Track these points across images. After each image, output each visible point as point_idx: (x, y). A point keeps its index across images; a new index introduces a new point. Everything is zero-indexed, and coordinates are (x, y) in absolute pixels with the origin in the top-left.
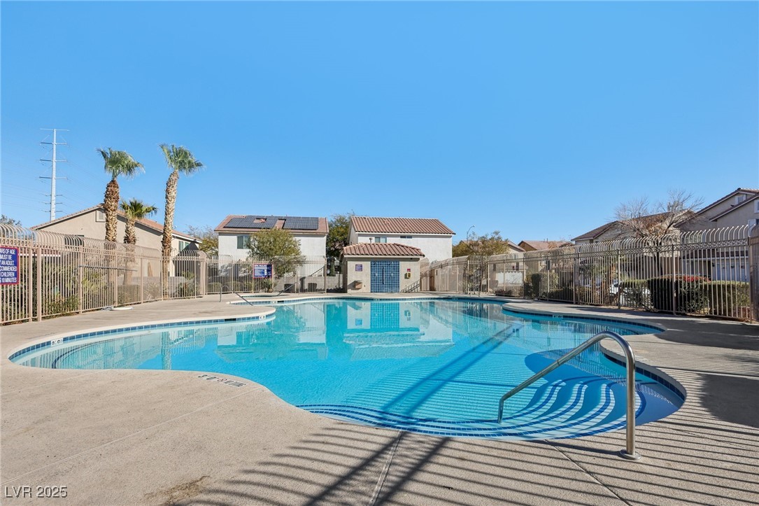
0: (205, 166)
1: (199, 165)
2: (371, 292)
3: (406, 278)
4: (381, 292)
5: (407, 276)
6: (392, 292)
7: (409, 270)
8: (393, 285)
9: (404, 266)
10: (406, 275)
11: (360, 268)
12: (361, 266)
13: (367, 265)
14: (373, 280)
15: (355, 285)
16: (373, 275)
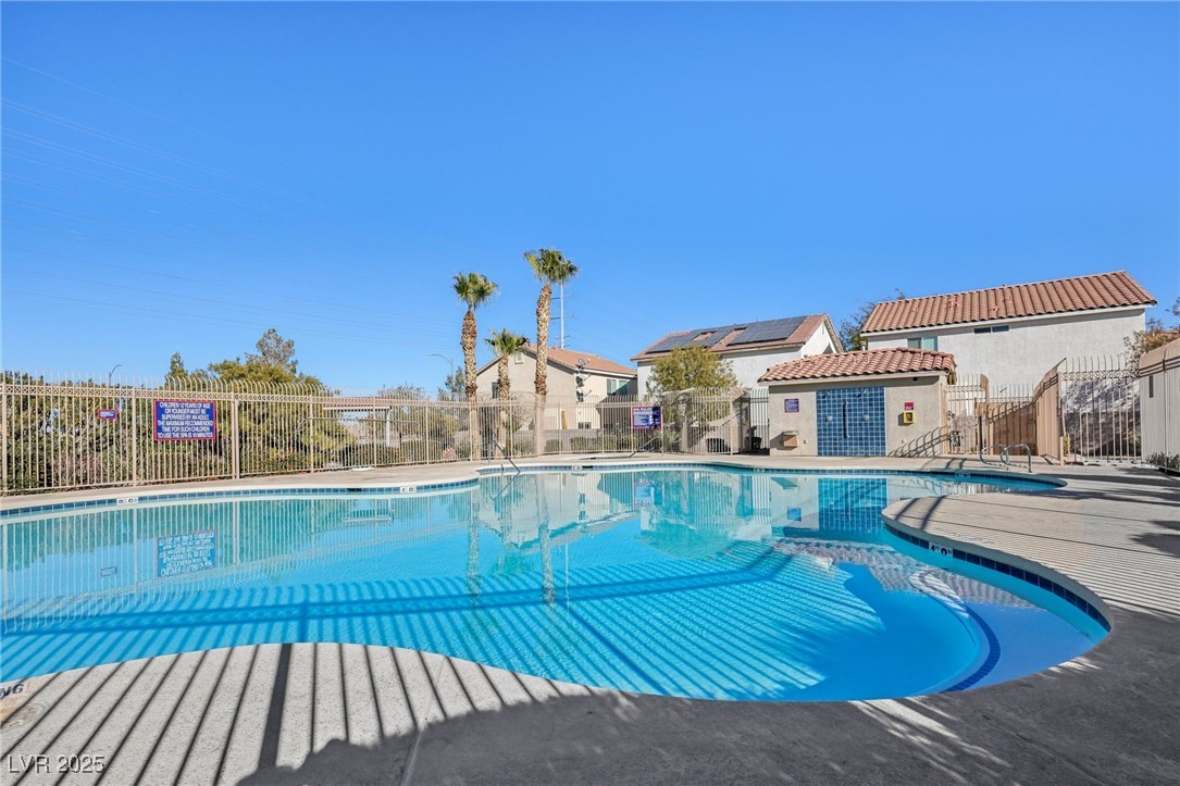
0: (580, 270)
1: (571, 269)
2: (820, 454)
3: (901, 423)
4: (841, 455)
5: (905, 420)
6: (867, 456)
7: (910, 405)
8: (870, 438)
9: (895, 399)
10: (901, 416)
11: (794, 406)
12: (797, 401)
13: (808, 400)
14: (823, 430)
15: (783, 441)
16: (821, 419)
